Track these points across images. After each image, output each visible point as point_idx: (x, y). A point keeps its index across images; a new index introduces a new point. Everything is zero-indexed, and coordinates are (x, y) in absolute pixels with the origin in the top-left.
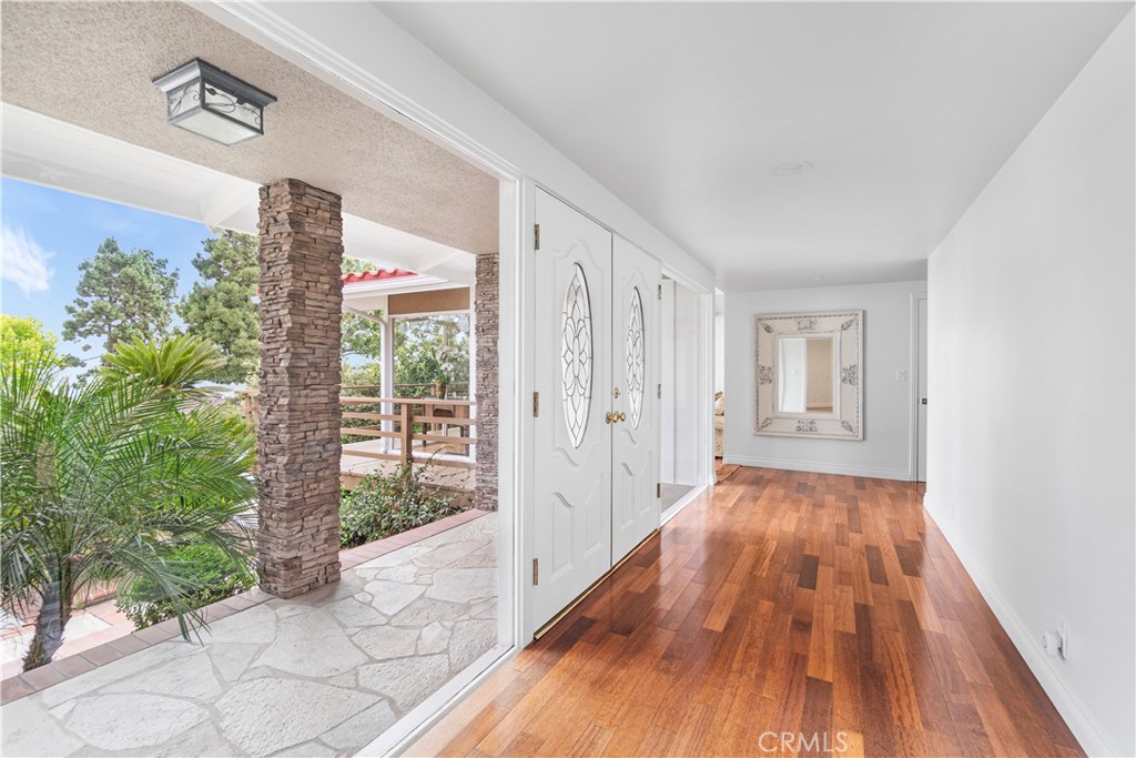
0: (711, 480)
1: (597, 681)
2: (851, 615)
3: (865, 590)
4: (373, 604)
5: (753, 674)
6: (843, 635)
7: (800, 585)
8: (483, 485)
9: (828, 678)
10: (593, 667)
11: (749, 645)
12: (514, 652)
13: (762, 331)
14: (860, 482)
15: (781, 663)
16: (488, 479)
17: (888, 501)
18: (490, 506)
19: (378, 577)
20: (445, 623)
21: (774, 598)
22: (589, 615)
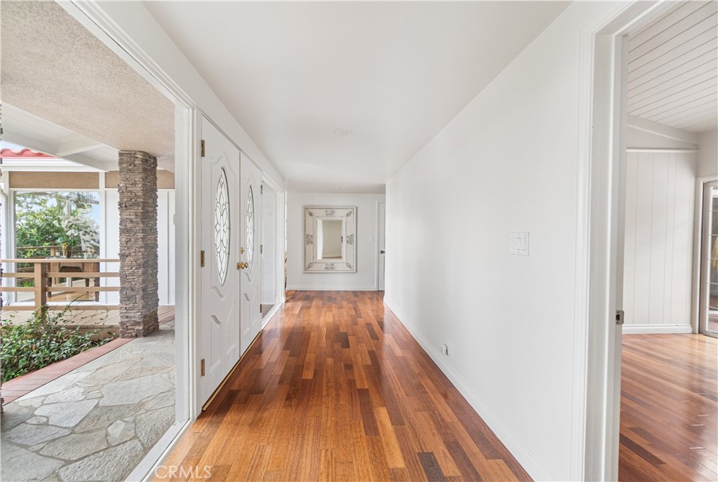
0: (283, 300)
1: (252, 423)
2: (368, 356)
3: (371, 344)
4: (50, 423)
5: (333, 395)
6: (367, 366)
7: (343, 347)
8: (127, 320)
9: (366, 387)
10: (247, 416)
11: (328, 382)
12: (192, 422)
13: (308, 215)
14: (355, 293)
15: (344, 386)
16: (131, 315)
17: (369, 301)
18: (134, 334)
19: (45, 402)
20: (127, 419)
21: (333, 357)
22: (234, 388)
